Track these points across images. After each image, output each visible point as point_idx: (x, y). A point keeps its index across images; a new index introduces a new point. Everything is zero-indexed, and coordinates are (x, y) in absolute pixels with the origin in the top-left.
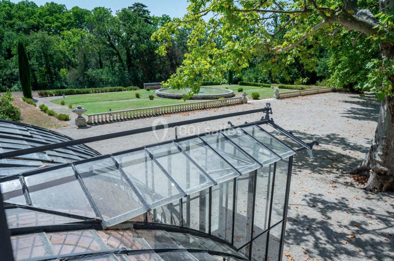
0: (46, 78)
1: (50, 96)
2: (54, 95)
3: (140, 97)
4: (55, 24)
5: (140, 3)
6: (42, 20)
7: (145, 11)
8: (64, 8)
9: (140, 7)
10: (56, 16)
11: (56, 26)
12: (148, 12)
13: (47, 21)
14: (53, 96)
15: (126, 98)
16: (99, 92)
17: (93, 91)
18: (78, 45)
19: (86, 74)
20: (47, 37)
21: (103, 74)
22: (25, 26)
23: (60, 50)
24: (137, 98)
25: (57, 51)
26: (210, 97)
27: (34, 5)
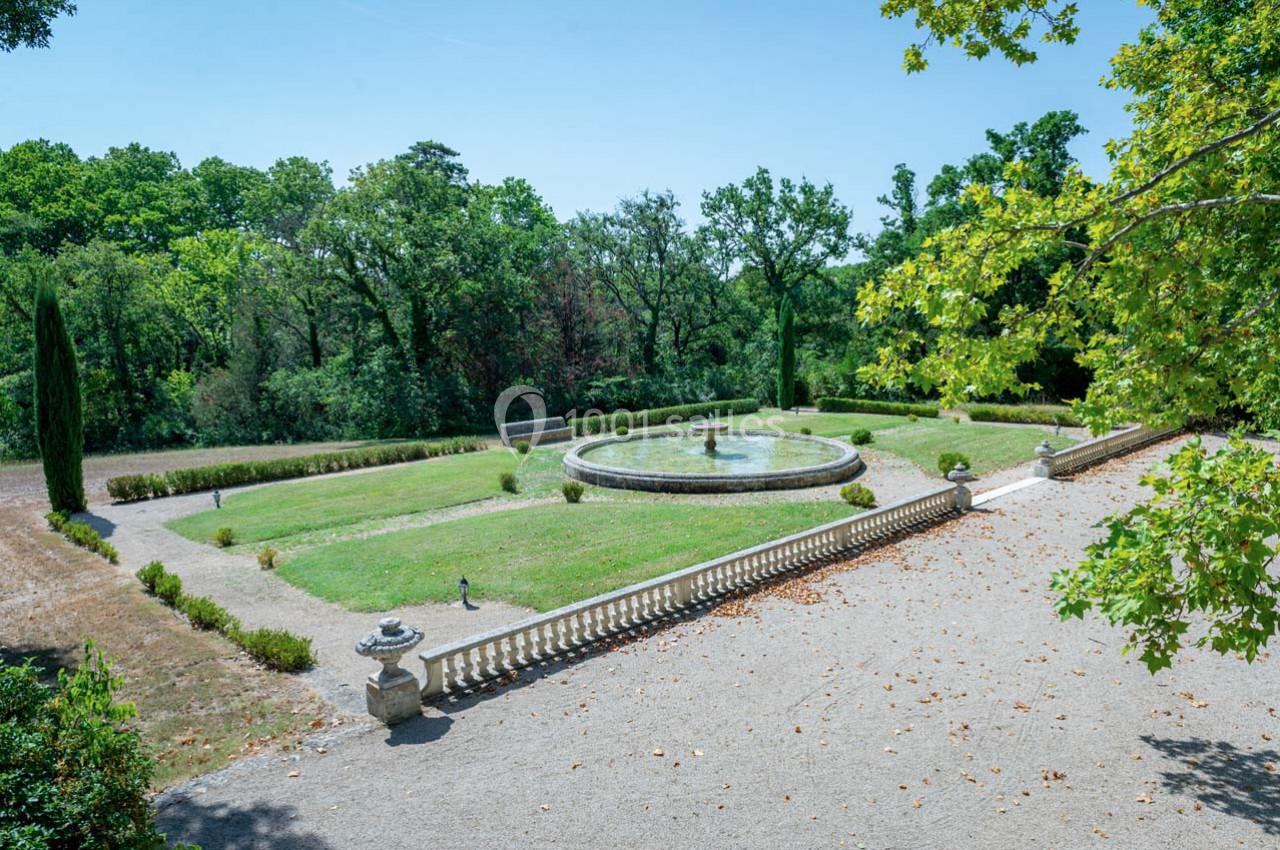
0: (111, 403)
1: (156, 497)
2: (170, 490)
3: (518, 486)
4: (143, 215)
5: (437, 141)
6: (94, 202)
7: (451, 168)
8: (173, 162)
9: (434, 154)
10: (144, 191)
11: (147, 221)
12: (461, 171)
13: (111, 206)
14: (165, 494)
15: (466, 496)
16: (341, 469)
17: (318, 466)
18: (230, 286)
19: (266, 389)
20: (124, 263)
21: (328, 384)
22: (34, 224)
23: (166, 305)
24: (509, 495)
25: (155, 309)
26: (793, 481)
27: (68, 155)
